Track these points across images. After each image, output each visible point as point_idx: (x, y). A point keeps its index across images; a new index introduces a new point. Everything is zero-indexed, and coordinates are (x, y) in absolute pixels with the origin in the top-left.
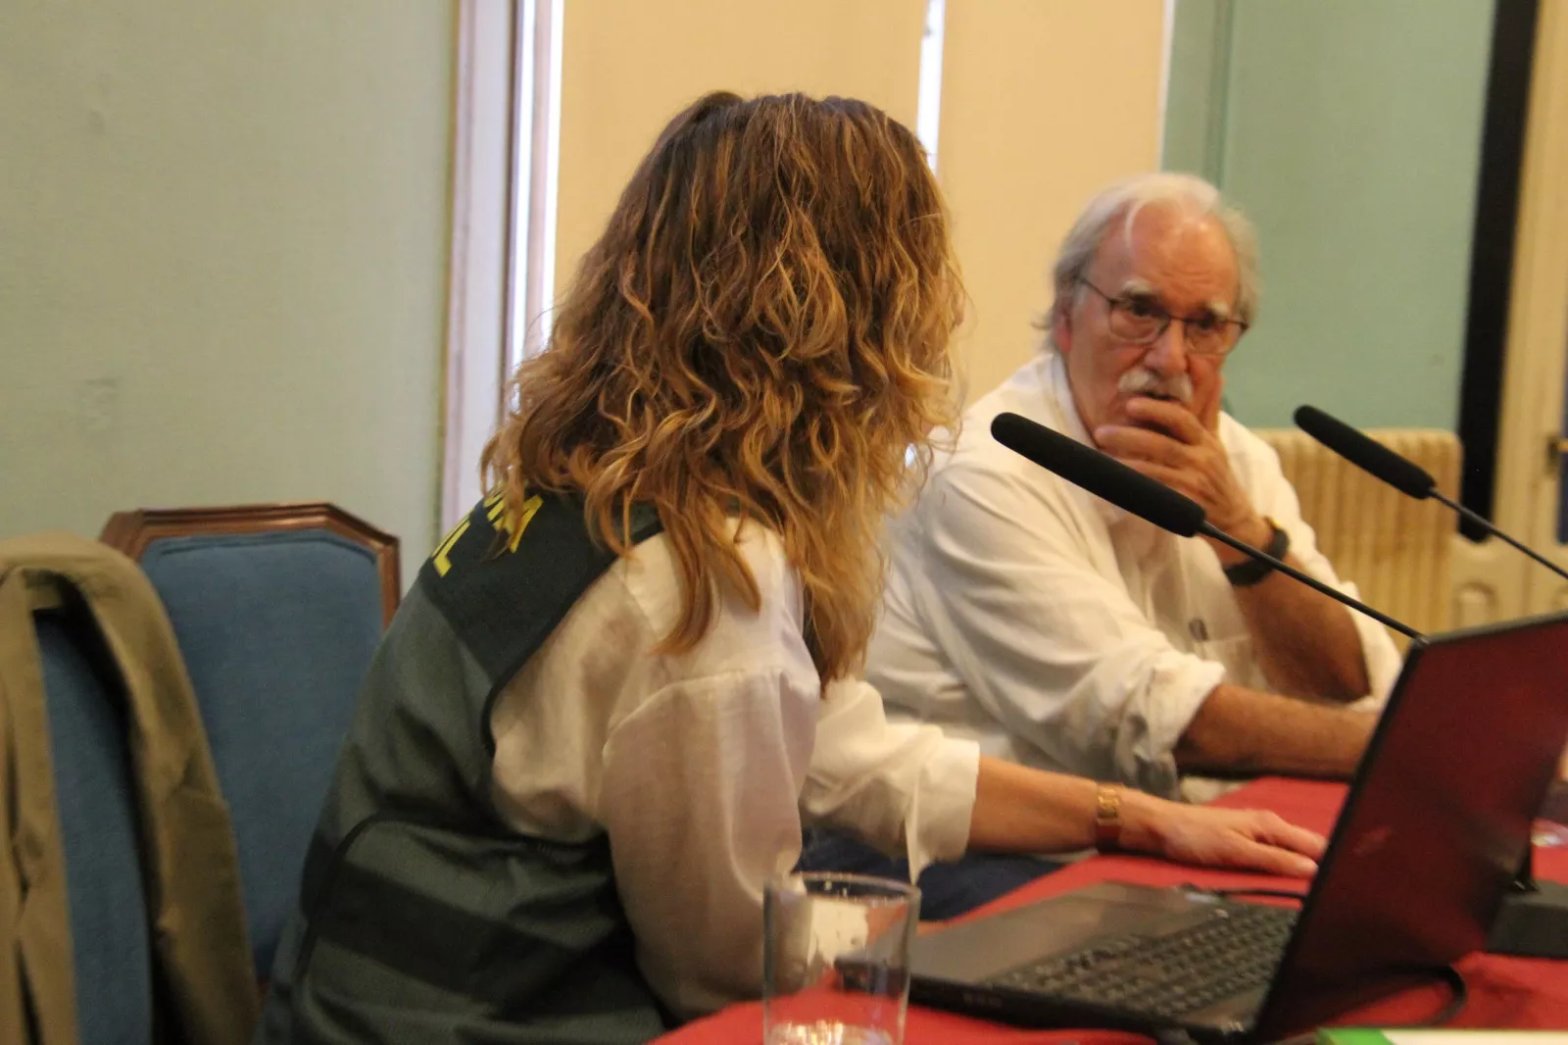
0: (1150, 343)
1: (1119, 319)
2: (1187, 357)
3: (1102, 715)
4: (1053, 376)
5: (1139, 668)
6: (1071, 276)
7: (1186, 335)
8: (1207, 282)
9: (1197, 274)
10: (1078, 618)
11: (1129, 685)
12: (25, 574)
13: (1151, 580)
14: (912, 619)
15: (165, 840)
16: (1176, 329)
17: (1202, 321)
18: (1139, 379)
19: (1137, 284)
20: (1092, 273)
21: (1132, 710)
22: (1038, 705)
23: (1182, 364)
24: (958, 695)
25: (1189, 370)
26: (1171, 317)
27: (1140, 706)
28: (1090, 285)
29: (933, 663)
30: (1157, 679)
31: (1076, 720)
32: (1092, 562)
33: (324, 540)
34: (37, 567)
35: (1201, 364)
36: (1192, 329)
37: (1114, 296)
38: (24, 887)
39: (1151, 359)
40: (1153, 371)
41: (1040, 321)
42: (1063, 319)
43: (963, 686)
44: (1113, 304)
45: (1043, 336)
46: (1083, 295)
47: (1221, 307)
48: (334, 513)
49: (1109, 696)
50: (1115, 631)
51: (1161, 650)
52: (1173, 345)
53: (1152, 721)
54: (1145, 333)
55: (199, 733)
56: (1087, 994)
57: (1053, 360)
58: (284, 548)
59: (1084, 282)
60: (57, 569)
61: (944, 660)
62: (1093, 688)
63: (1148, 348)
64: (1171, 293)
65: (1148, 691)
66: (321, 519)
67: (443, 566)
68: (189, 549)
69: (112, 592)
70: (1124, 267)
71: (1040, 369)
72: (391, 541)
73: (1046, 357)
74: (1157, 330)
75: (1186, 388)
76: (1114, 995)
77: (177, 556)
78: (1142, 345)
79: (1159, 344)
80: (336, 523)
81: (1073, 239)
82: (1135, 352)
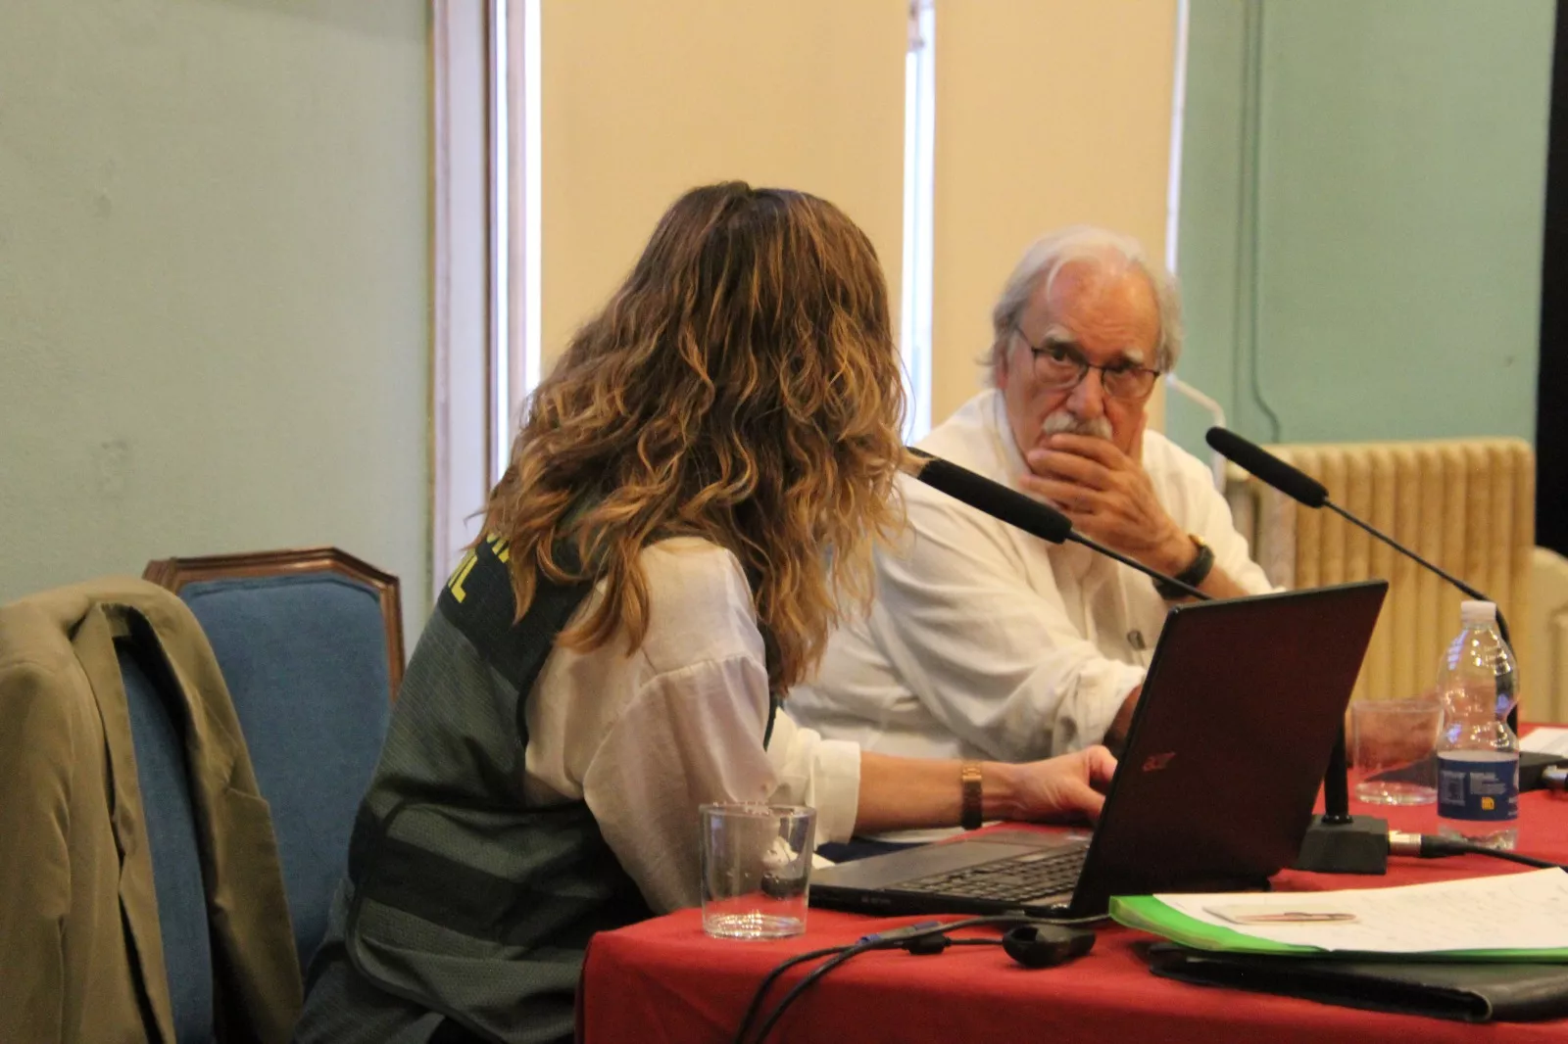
0: (1073, 387)
1: (1044, 364)
2: (1104, 402)
3: (1036, 718)
4: (995, 411)
5: (1068, 675)
6: (1008, 320)
7: (1103, 380)
8: (1122, 332)
9: (1113, 325)
10: (1012, 632)
11: (1059, 691)
12: (105, 608)
13: (1089, 597)
14: (868, 638)
15: (217, 830)
16: (1093, 375)
17: (1118, 366)
18: (1062, 420)
19: (1060, 334)
20: (1025, 319)
21: (1062, 712)
22: (980, 712)
23: (1098, 407)
24: (911, 706)
25: (1106, 412)
26: (1088, 365)
27: (1068, 709)
28: (1022, 334)
29: (890, 679)
30: (1083, 684)
31: (1013, 724)
32: (1031, 584)
33: (333, 581)
34: (111, 603)
35: (1117, 408)
36: (1108, 375)
37: (1038, 346)
38: (121, 854)
39: (1071, 403)
40: (1072, 413)
41: (986, 360)
42: (1001, 360)
43: (915, 698)
44: (1036, 352)
45: (987, 372)
46: (1015, 340)
47: (1136, 354)
48: (337, 555)
49: (1041, 701)
50: (1047, 642)
51: (1090, 657)
52: (1090, 390)
53: (1080, 722)
54: (1066, 379)
55: (241, 743)
56: (957, 892)
57: (996, 395)
58: (296, 590)
59: (1016, 327)
60: (127, 604)
61: (896, 674)
62: (1027, 694)
63: (1068, 393)
64: (1089, 343)
65: (1076, 694)
66: (327, 562)
67: (459, 594)
68: (215, 591)
69: (168, 622)
70: (1047, 318)
71: (982, 405)
72: (391, 580)
73: (988, 393)
74: (1077, 376)
75: (1106, 428)
76: (976, 893)
77: (204, 598)
78: (1064, 390)
79: (1079, 388)
80: (341, 565)
81: (1011, 290)
82: (1060, 396)
